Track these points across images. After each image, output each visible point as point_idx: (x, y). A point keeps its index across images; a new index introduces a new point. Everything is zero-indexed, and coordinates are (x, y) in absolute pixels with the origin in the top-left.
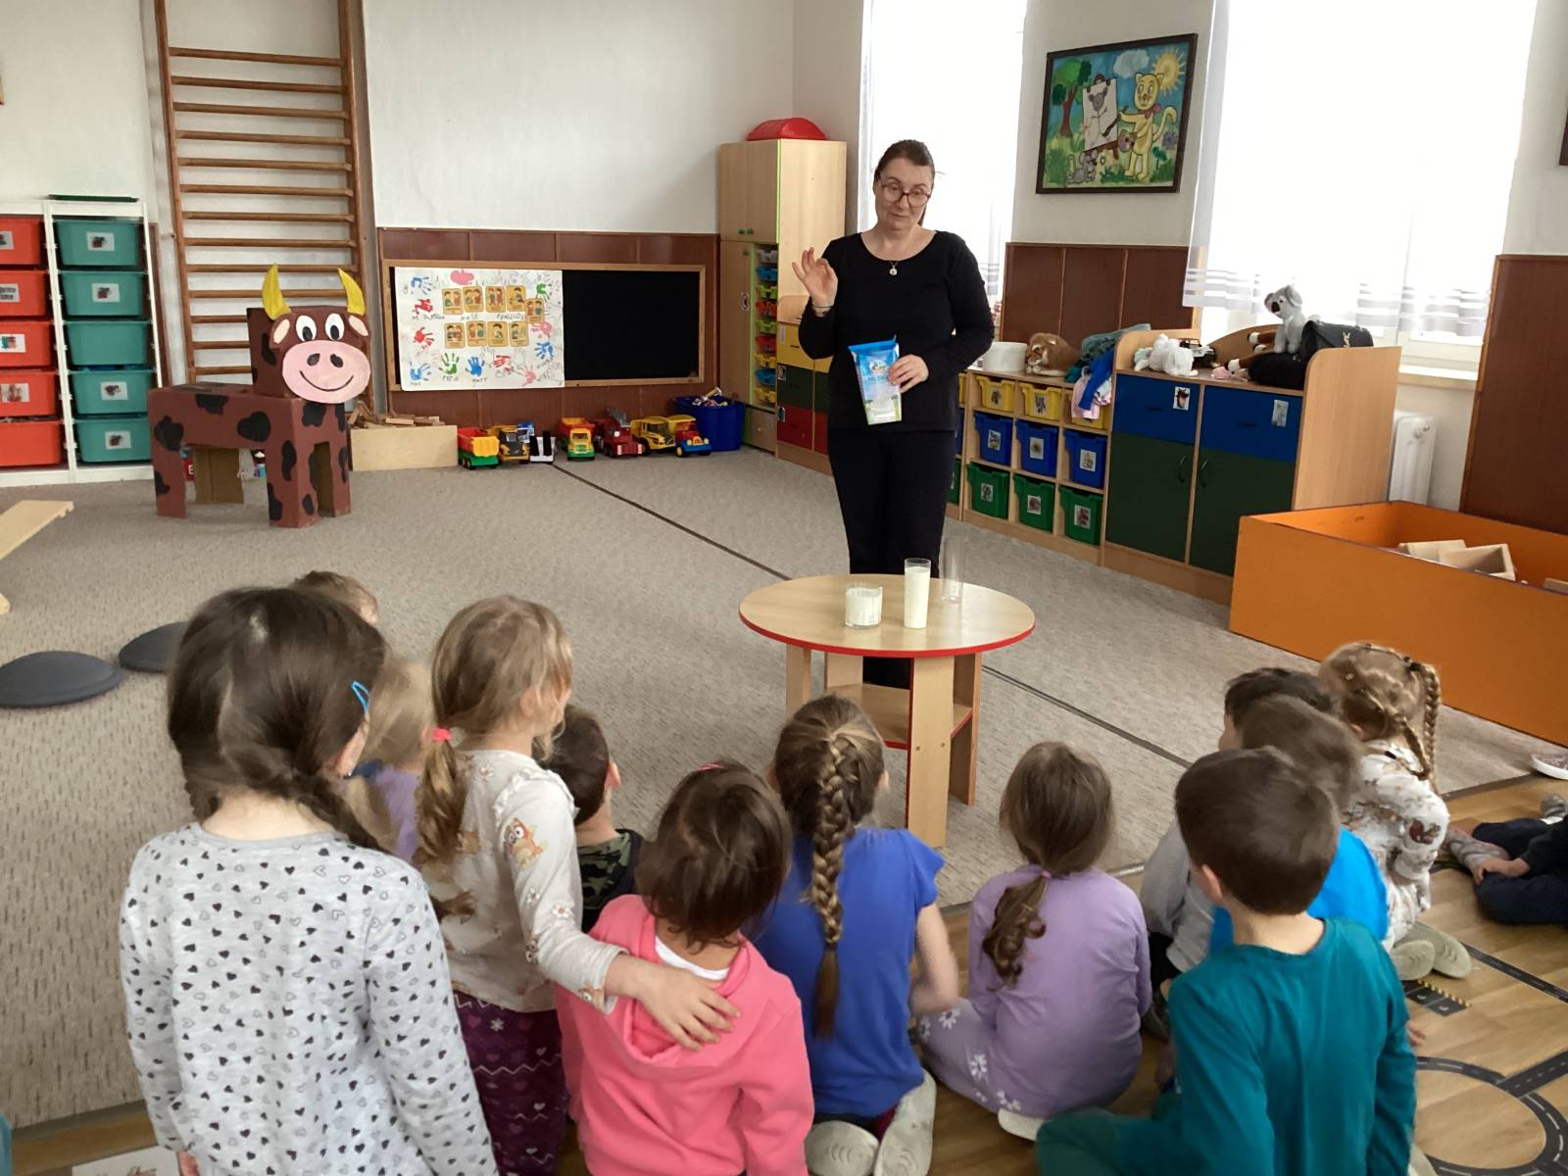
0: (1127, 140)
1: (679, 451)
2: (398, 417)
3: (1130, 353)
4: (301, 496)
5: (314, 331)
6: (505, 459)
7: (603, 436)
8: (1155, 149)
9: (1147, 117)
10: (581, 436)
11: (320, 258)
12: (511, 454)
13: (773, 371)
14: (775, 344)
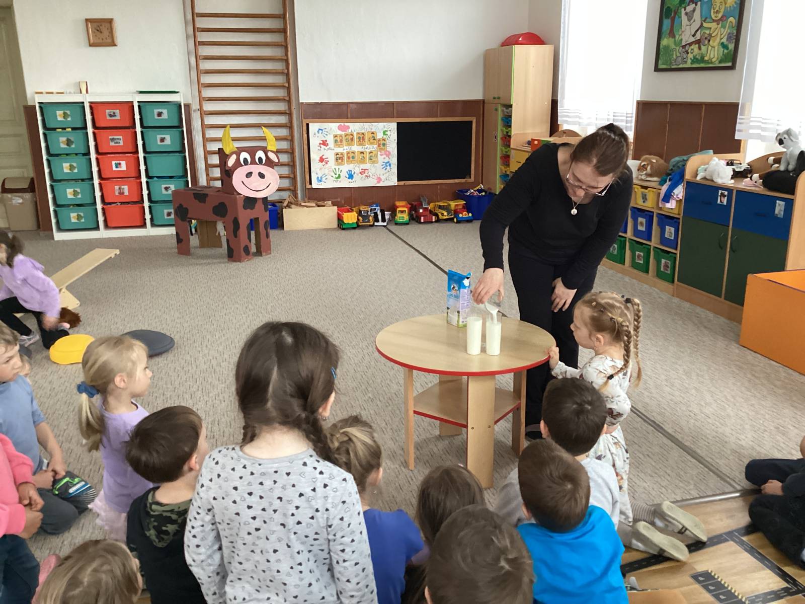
0: (706, 38)
1: (455, 220)
2: (309, 202)
3: (696, 169)
4: (243, 246)
5: (249, 160)
6: (360, 224)
7: (416, 212)
8: (722, 44)
9: (718, 24)
10: (402, 212)
11: (273, 120)
12: (363, 221)
13: (508, 175)
14: (508, 161)
